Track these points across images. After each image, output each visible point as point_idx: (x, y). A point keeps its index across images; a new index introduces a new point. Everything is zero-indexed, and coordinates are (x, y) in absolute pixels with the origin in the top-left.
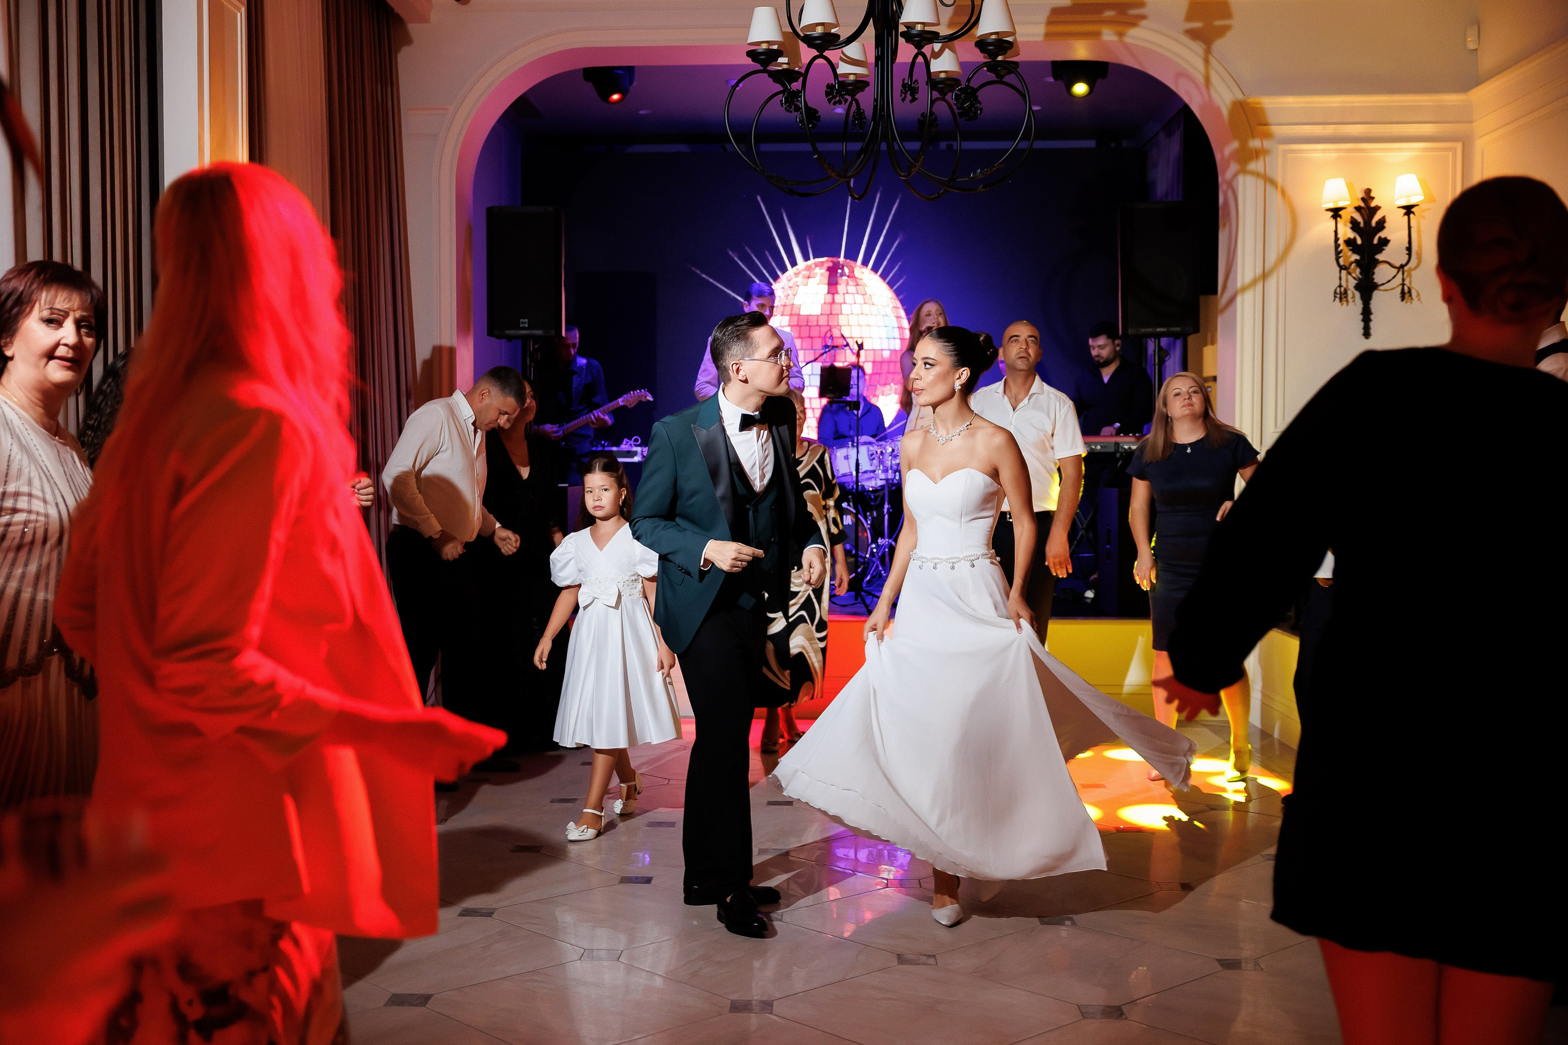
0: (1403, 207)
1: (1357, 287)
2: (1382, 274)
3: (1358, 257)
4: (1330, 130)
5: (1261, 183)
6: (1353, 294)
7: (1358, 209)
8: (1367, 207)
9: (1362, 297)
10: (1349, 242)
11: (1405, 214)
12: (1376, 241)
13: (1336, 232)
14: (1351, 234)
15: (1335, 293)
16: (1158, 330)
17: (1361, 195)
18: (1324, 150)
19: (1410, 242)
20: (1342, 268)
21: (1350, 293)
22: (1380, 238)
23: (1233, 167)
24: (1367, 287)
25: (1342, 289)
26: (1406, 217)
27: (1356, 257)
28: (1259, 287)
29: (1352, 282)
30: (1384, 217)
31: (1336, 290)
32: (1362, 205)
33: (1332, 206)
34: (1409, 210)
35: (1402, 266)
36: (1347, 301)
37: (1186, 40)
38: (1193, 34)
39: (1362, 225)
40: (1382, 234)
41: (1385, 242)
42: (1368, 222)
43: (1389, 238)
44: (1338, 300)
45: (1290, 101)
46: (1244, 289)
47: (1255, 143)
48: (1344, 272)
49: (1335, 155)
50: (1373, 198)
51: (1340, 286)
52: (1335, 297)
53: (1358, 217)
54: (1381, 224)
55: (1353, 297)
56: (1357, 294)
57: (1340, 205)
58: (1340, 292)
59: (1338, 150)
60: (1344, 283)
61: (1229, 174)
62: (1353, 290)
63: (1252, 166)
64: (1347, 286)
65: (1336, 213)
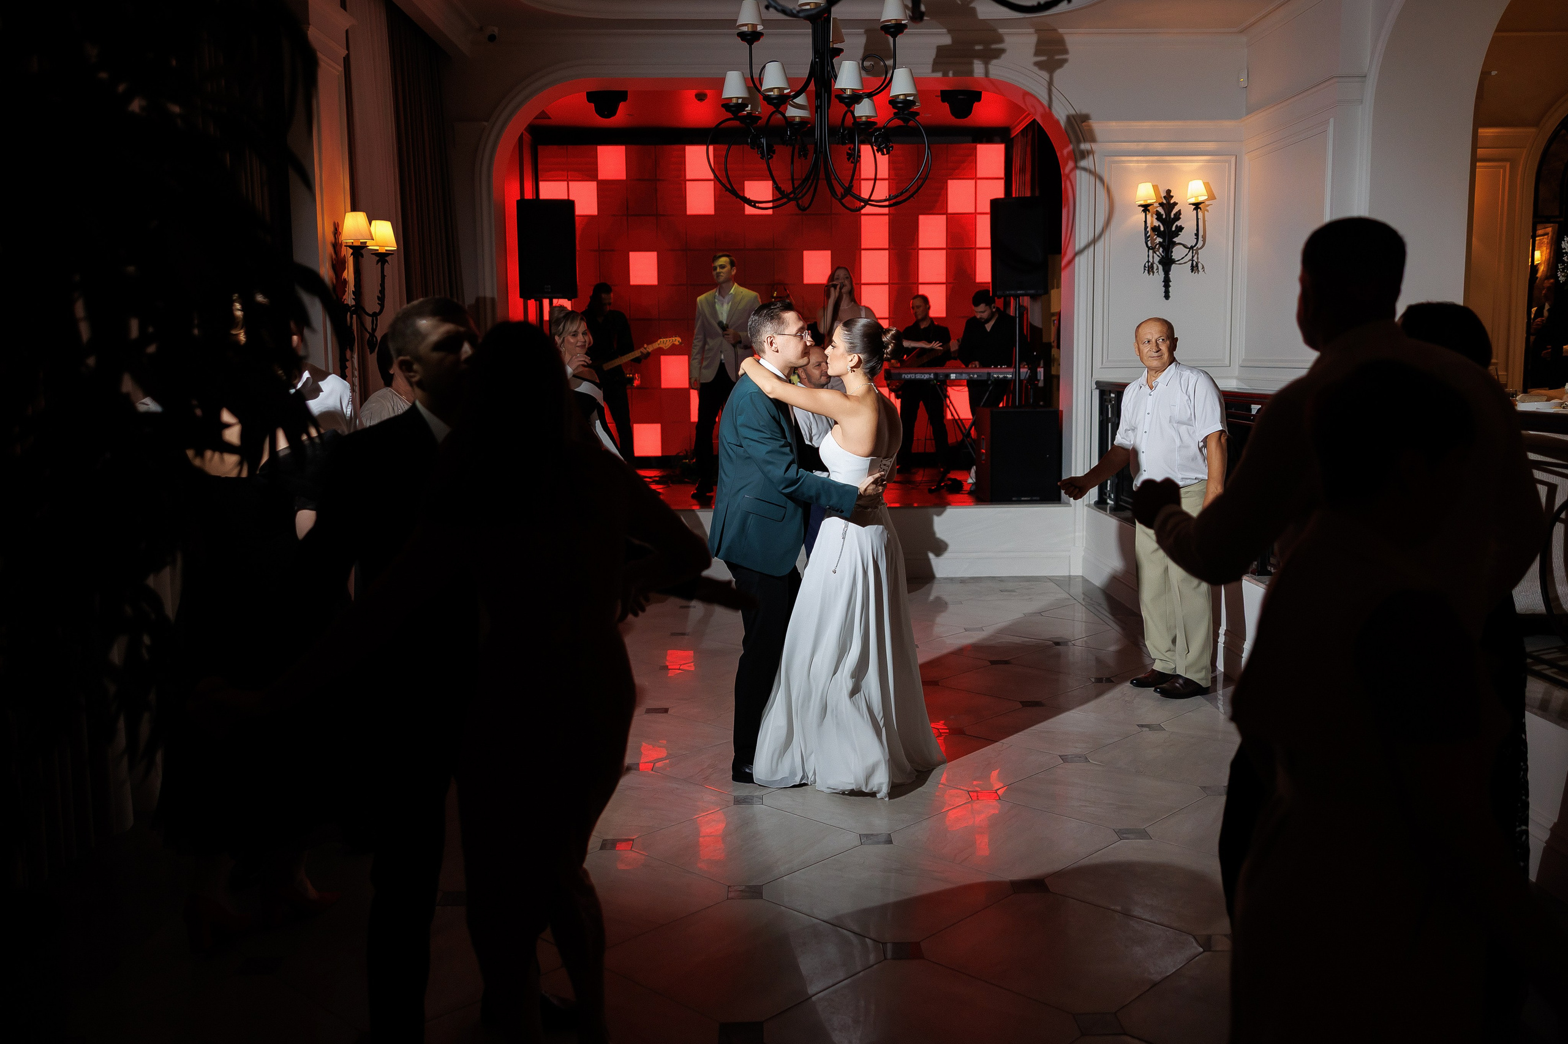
0: (1193, 204)
1: (1160, 262)
2: (1178, 253)
3: (1161, 240)
4: (1141, 146)
5: (1092, 179)
6: (1158, 266)
7: (1161, 204)
8: (1168, 202)
9: (1164, 270)
10: (1155, 229)
11: (1194, 209)
12: (1174, 229)
13: (1146, 222)
14: (1156, 223)
15: (1145, 266)
16: (1018, 292)
17: (1163, 194)
18: (1138, 162)
19: (1198, 230)
20: (1149, 249)
21: (1155, 266)
22: (1177, 225)
23: (1071, 164)
24: (1167, 262)
25: (1150, 264)
26: (1195, 211)
27: (1159, 240)
28: (1092, 248)
29: (1157, 259)
30: (1180, 211)
31: (1145, 264)
32: (1165, 202)
33: (1142, 202)
34: (1197, 206)
35: (1192, 248)
36: (1153, 272)
37: (1036, 69)
38: (1039, 65)
39: (1164, 217)
40: (1178, 223)
41: (1180, 229)
42: (1168, 213)
43: (1183, 226)
44: (1146, 272)
45: (1113, 125)
46: (1081, 251)
47: (1084, 146)
48: (1151, 251)
49: (1145, 165)
50: (1172, 197)
51: (1148, 262)
52: (1145, 270)
53: (1160, 210)
54: (1178, 216)
55: (1158, 269)
56: (1160, 267)
57: (1149, 202)
58: (1148, 266)
59: (1147, 162)
60: (1151, 260)
61: (1067, 169)
62: (1158, 264)
63: (1083, 163)
64: (1153, 261)
65: (1146, 208)
